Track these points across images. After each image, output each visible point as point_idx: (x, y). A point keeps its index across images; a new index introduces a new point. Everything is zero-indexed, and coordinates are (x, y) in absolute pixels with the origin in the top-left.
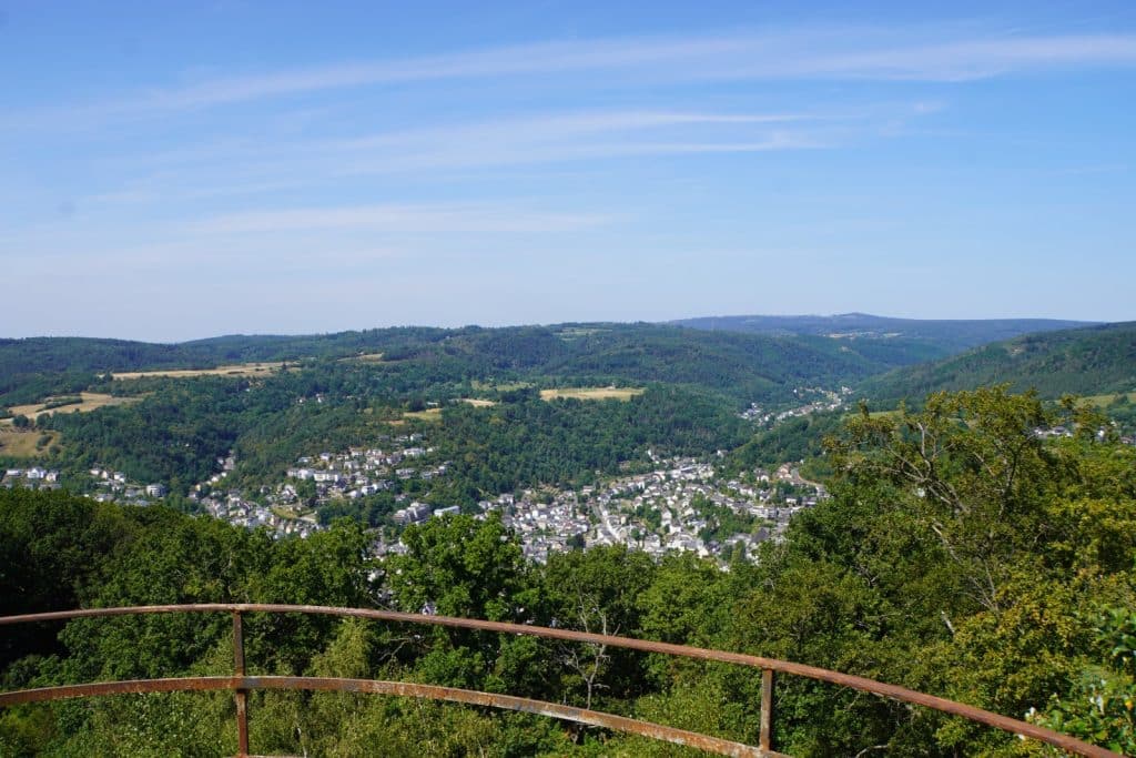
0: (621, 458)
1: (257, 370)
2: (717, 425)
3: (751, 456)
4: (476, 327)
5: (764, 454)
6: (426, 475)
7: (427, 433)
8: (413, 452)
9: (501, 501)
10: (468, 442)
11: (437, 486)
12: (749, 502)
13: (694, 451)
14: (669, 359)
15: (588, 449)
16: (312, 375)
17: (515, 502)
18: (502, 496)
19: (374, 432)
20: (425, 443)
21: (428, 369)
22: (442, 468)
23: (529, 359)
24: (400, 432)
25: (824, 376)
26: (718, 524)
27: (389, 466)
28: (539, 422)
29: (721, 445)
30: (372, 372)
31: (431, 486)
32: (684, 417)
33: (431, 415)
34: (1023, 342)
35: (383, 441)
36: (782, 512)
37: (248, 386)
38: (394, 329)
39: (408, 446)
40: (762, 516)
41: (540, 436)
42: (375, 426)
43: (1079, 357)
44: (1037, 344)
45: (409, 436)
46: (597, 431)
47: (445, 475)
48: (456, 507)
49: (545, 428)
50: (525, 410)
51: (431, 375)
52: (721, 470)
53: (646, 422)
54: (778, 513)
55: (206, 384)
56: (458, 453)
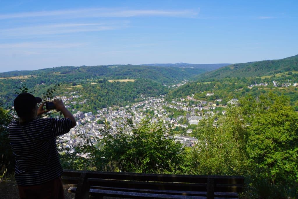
0: (134, 98)
1: (24, 77)
2: (159, 88)
3: (175, 95)
4: (85, 66)
5: (178, 94)
6: (81, 103)
7: (79, 92)
8: (76, 97)
9: (103, 110)
10: (91, 93)
11: (84, 106)
12: (181, 107)
13: (154, 95)
14: (140, 72)
15: (125, 95)
16: (41, 78)
17: (107, 111)
18: (104, 109)
19: (63, 91)
20: (79, 94)
21: (74, 76)
22: (85, 101)
23: (101, 74)
24: (71, 91)
25: (179, 77)
26: (173, 113)
27: (69, 101)
28: (110, 88)
29: (161, 93)
30: (58, 77)
31: (82, 107)
32: (150, 86)
33: (79, 86)
34: (233, 66)
35: (66, 94)
36: (192, 109)
37: (21, 81)
38: (62, 67)
39: (74, 95)
40: (186, 110)
41: (111, 92)
42: (63, 90)
43: (254, 67)
44: (237, 66)
45: (74, 92)
46: (126, 90)
47: (86, 103)
48: (91, 112)
49: (112, 89)
50: (106, 85)
51: (75, 77)
52: (166, 99)
53: (140, 88)
54: (191, 109)
55: (8, 81)
56: (89, 97)
